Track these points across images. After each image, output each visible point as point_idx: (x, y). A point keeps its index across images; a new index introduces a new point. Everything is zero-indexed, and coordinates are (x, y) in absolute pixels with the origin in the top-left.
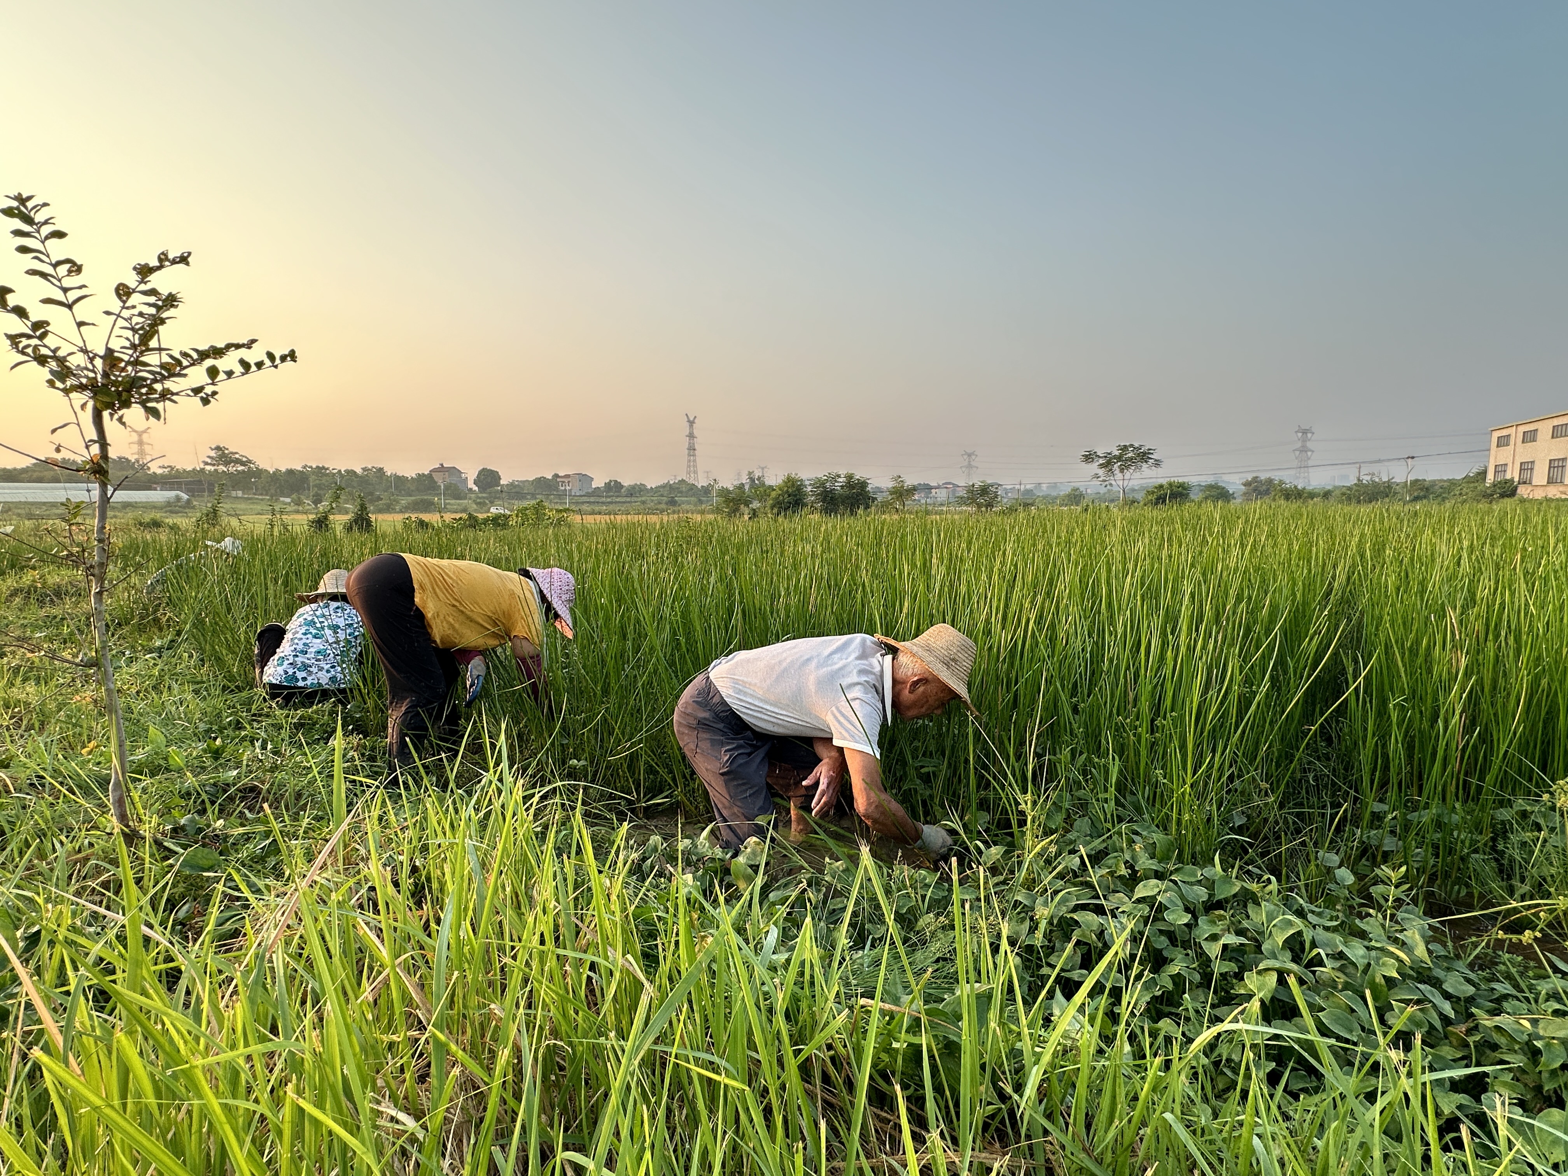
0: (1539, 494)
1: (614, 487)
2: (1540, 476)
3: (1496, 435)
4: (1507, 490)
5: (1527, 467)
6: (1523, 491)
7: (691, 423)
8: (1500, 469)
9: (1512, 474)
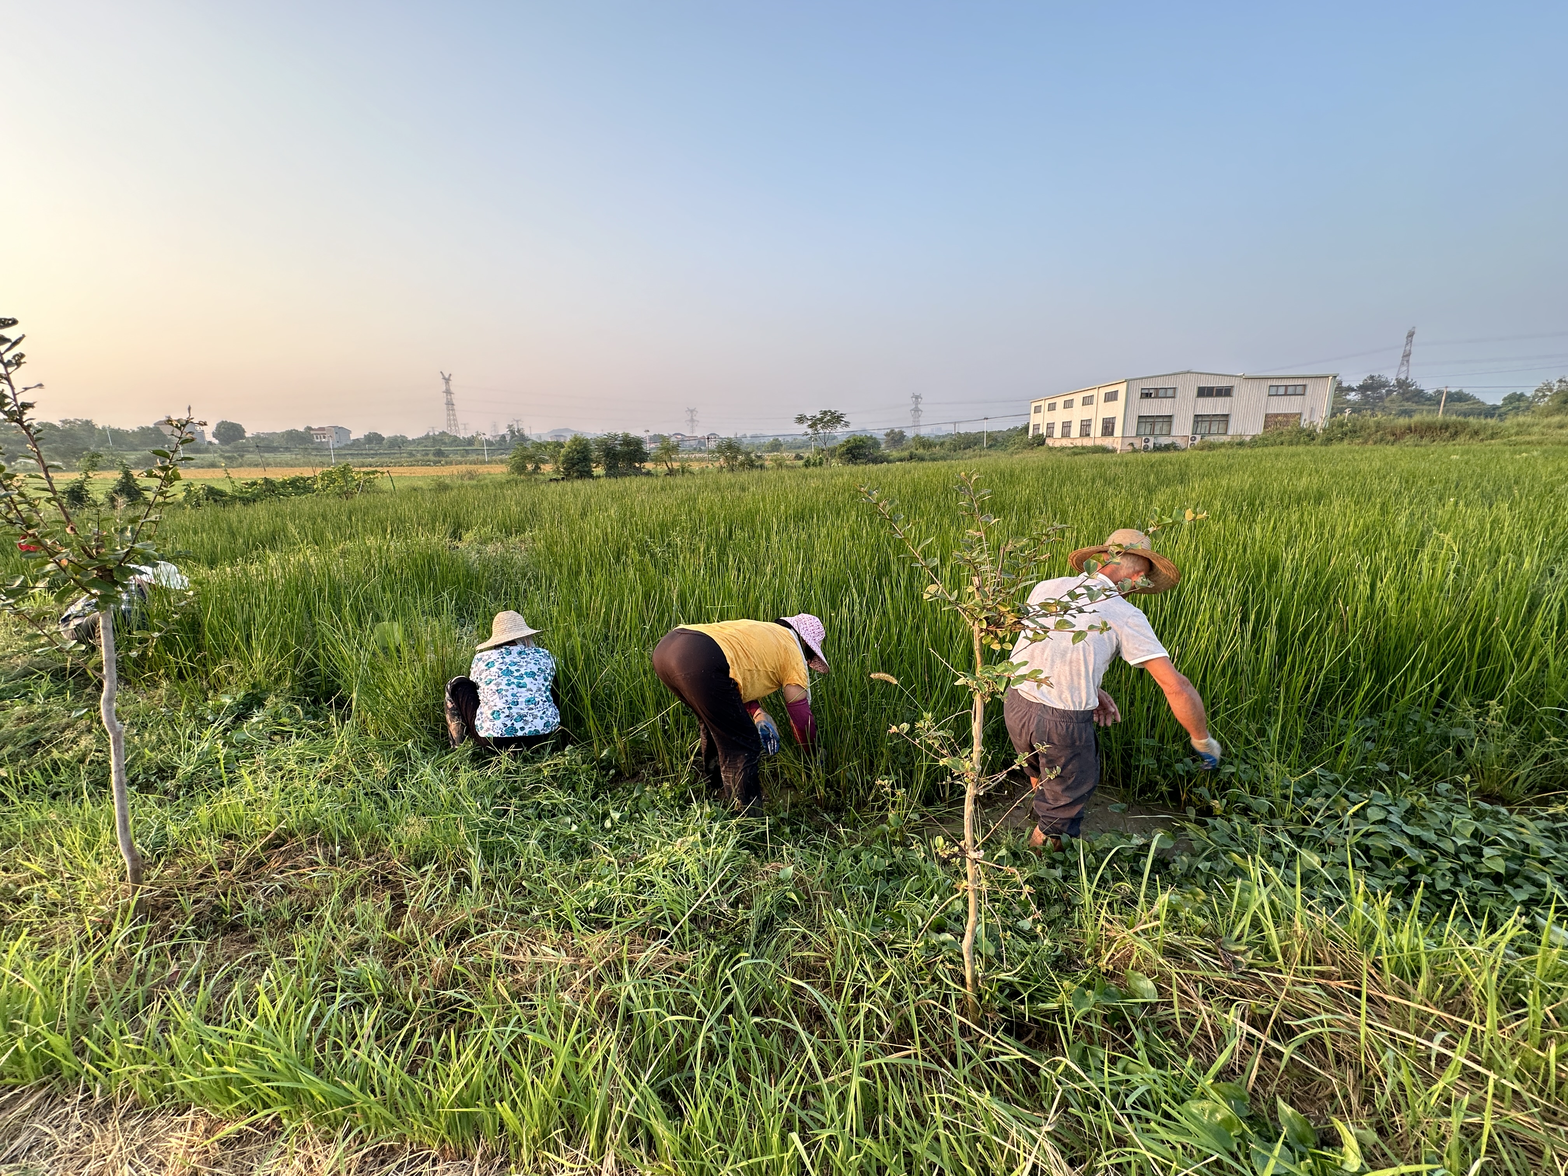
0: (1058, 444)
1: (374, 439)
2: (1057, 433)
3: (1034, 405)
4: (1040, 441)
5: (1051, 427)
6: (1049, 442)
7: (447, 380)
8: (1037, 427)
9: (1043, 430)
